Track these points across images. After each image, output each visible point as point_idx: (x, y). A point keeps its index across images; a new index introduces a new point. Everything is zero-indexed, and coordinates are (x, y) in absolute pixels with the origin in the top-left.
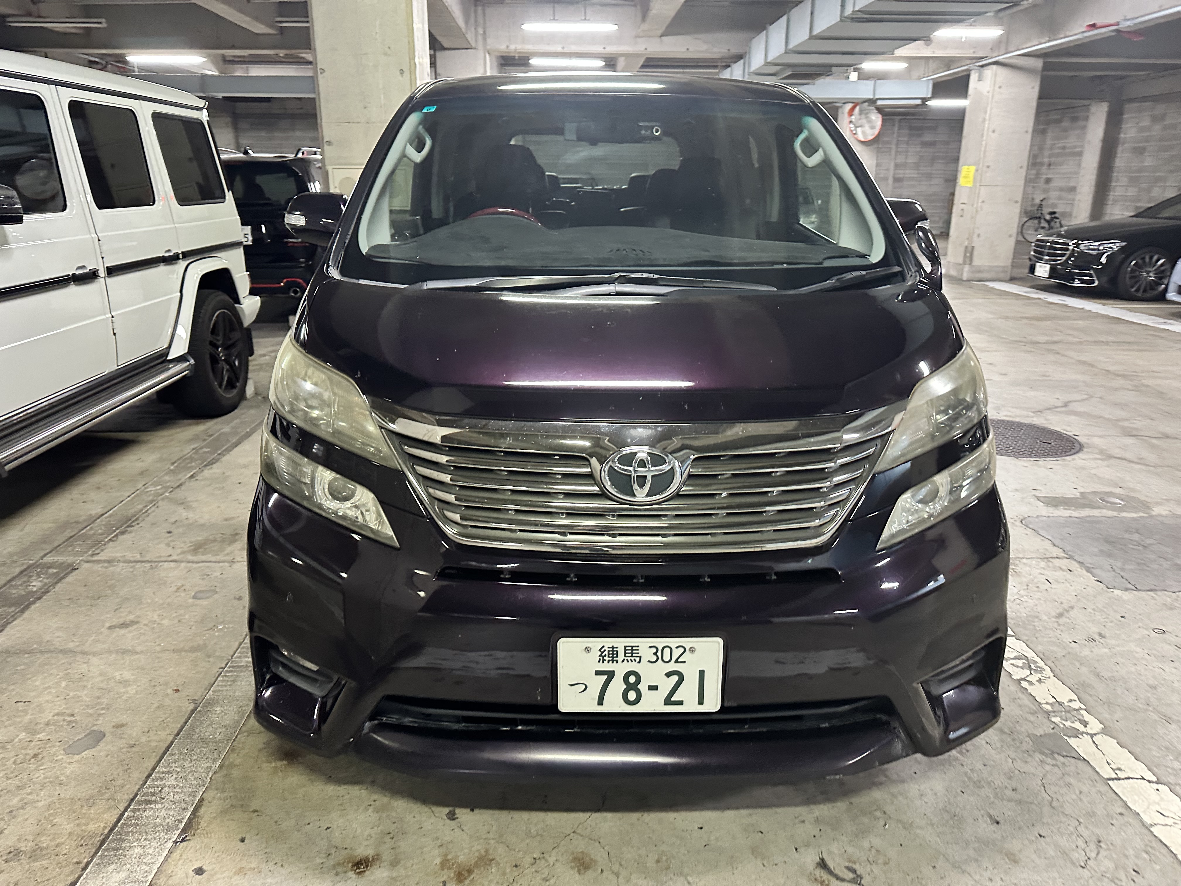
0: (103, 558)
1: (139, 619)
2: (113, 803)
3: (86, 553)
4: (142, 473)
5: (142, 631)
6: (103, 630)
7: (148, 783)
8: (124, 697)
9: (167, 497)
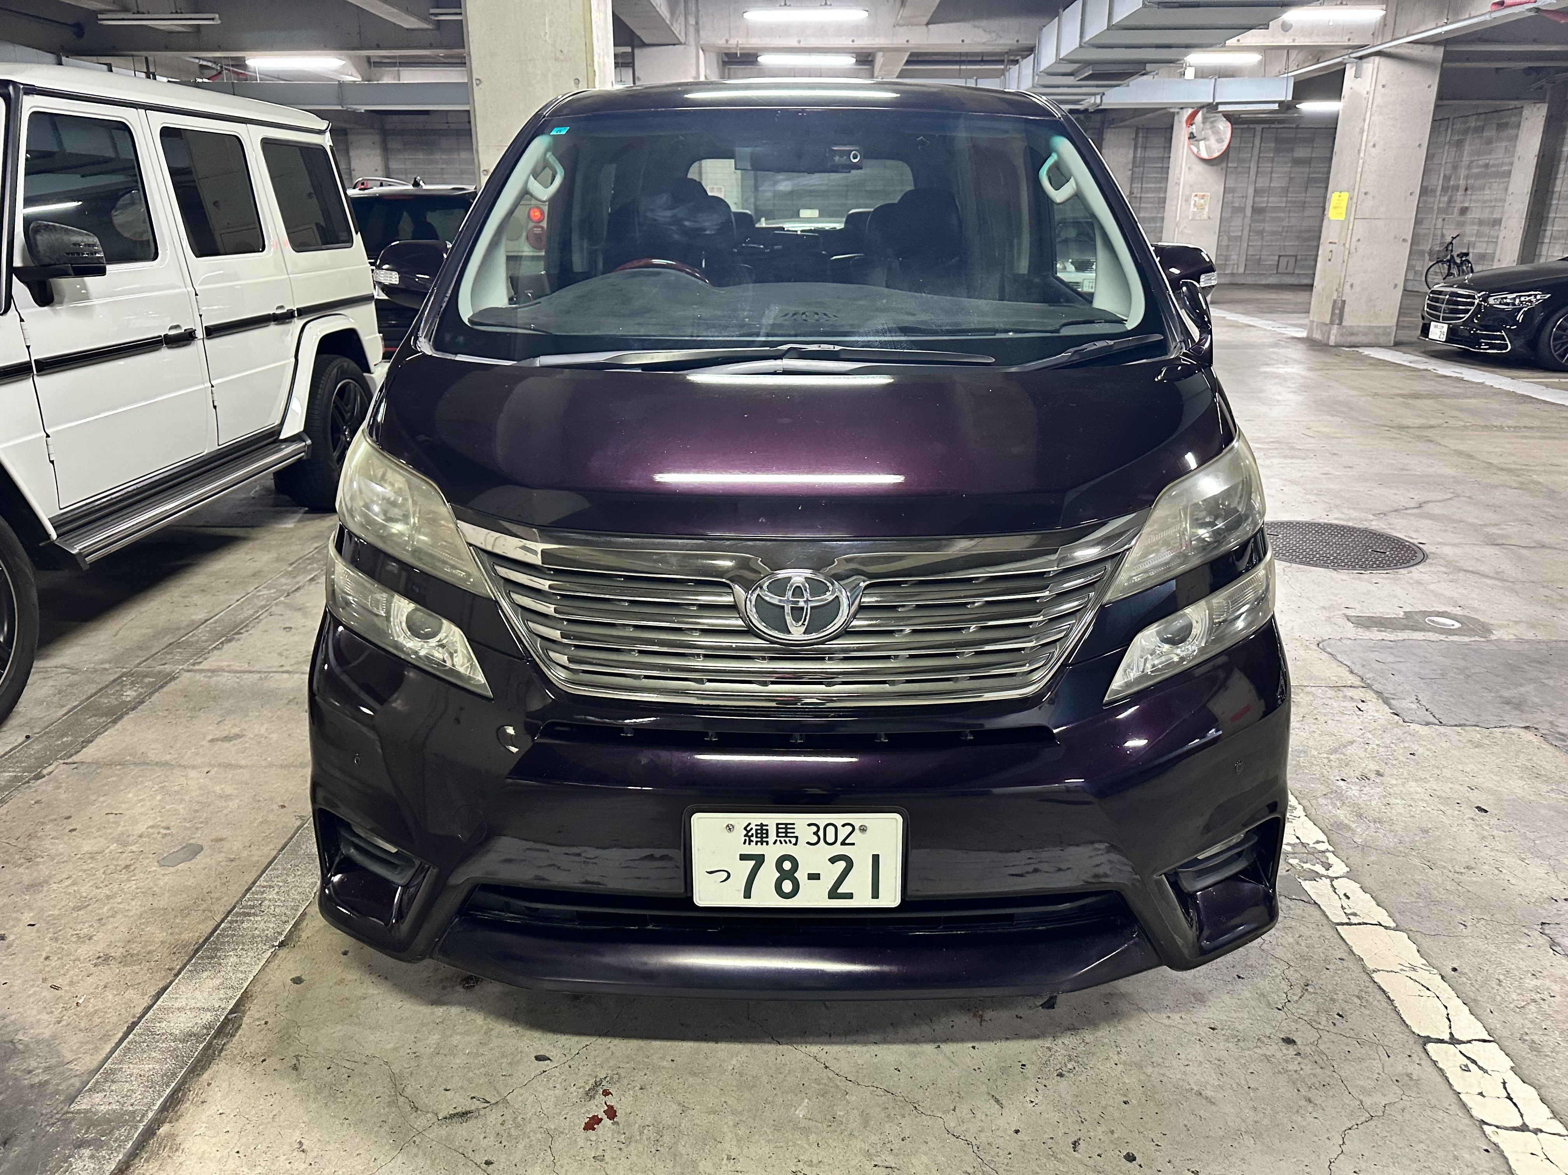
0: (207, 667)
1: (244, 733)
2: (210, 914)
3: (187, 660)
4: (254, 575)
5: (247, 745)
6: (204, 743)
7: (248, 896)
8: (225, 812)
9: (283, 602)
